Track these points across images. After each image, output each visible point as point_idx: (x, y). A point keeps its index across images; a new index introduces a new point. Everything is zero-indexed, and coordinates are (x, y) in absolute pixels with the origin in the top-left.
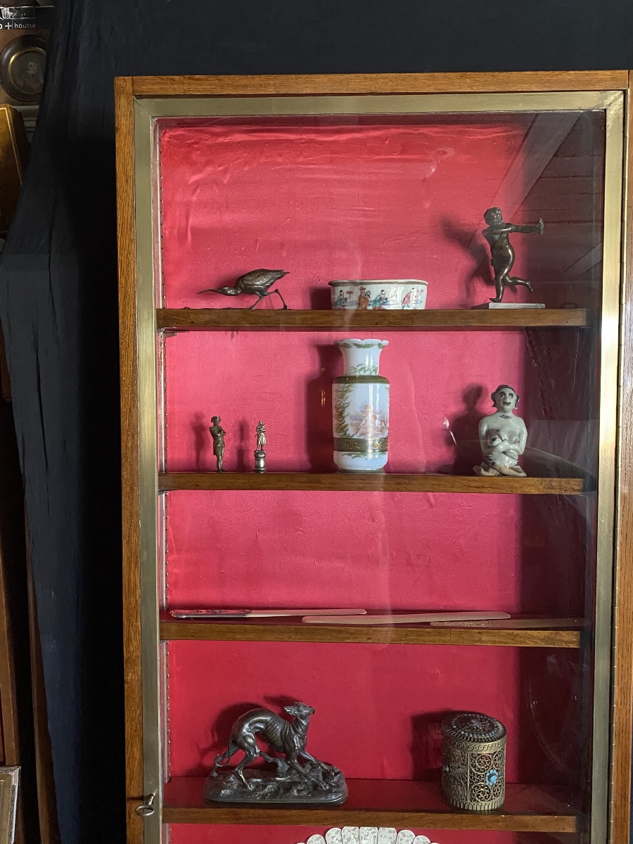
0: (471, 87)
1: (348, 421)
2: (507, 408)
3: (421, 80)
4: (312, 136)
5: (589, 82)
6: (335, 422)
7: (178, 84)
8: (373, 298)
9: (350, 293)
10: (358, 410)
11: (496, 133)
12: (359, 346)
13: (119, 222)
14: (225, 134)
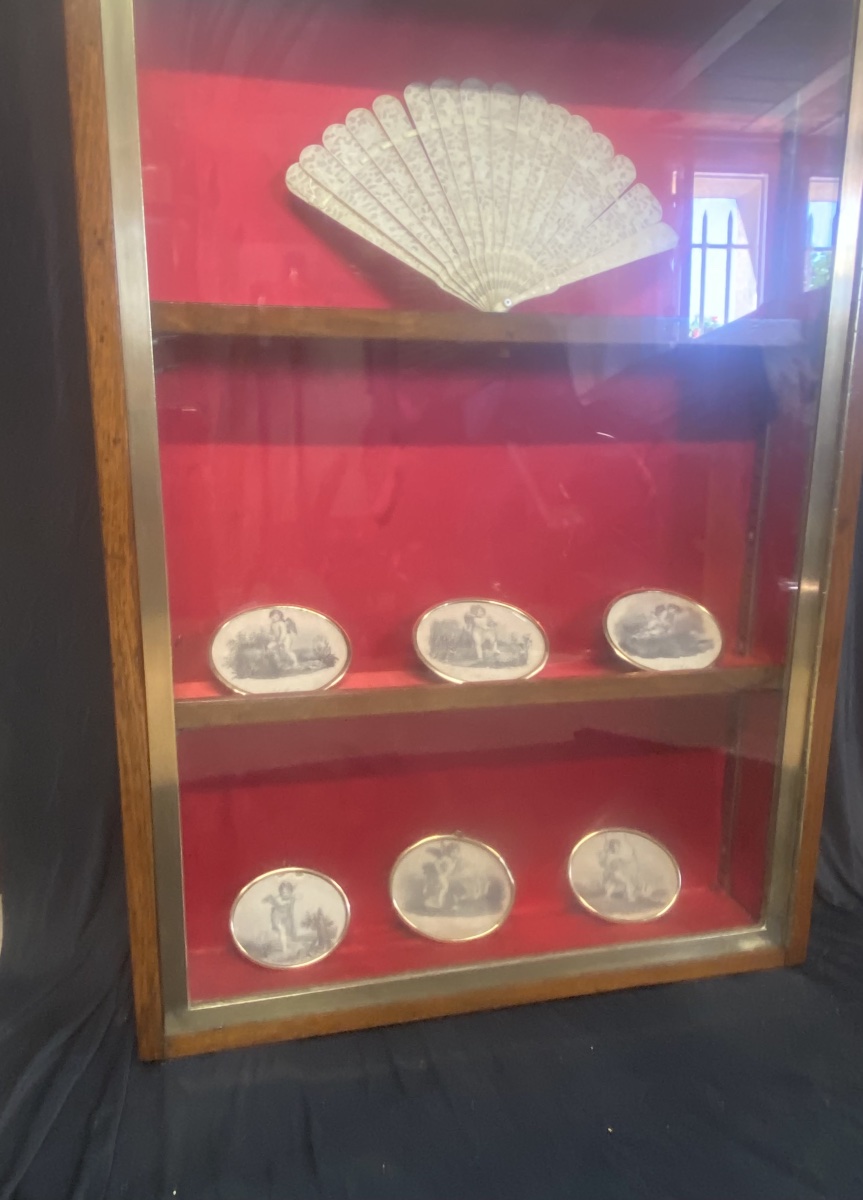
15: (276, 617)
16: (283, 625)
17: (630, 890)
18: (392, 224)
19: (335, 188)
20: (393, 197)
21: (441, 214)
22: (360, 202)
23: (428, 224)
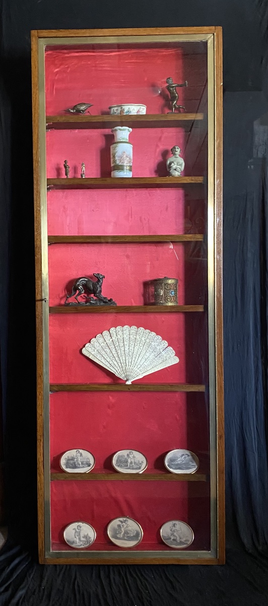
0: (159, 33)
1: (117, 158)
2: (176, 153)
3: (142, 31)
4: (101, 54)
5: (201, 31)
6: (112, 160)
7: (54, 33)
8: (125, 111)
9: (117, 110)
10: (120, 153)
11: (171, 51)
12: (120, 130)
13: (33, 83)
14: (68, 53)
15: (78, 452)
16: (79, 454)
17: (178, 538)
18: (106, 361)
19: (93, 353)
20: (106, 355)
21: (117, 359)
22: (99, 356)
23: (113, 361)
